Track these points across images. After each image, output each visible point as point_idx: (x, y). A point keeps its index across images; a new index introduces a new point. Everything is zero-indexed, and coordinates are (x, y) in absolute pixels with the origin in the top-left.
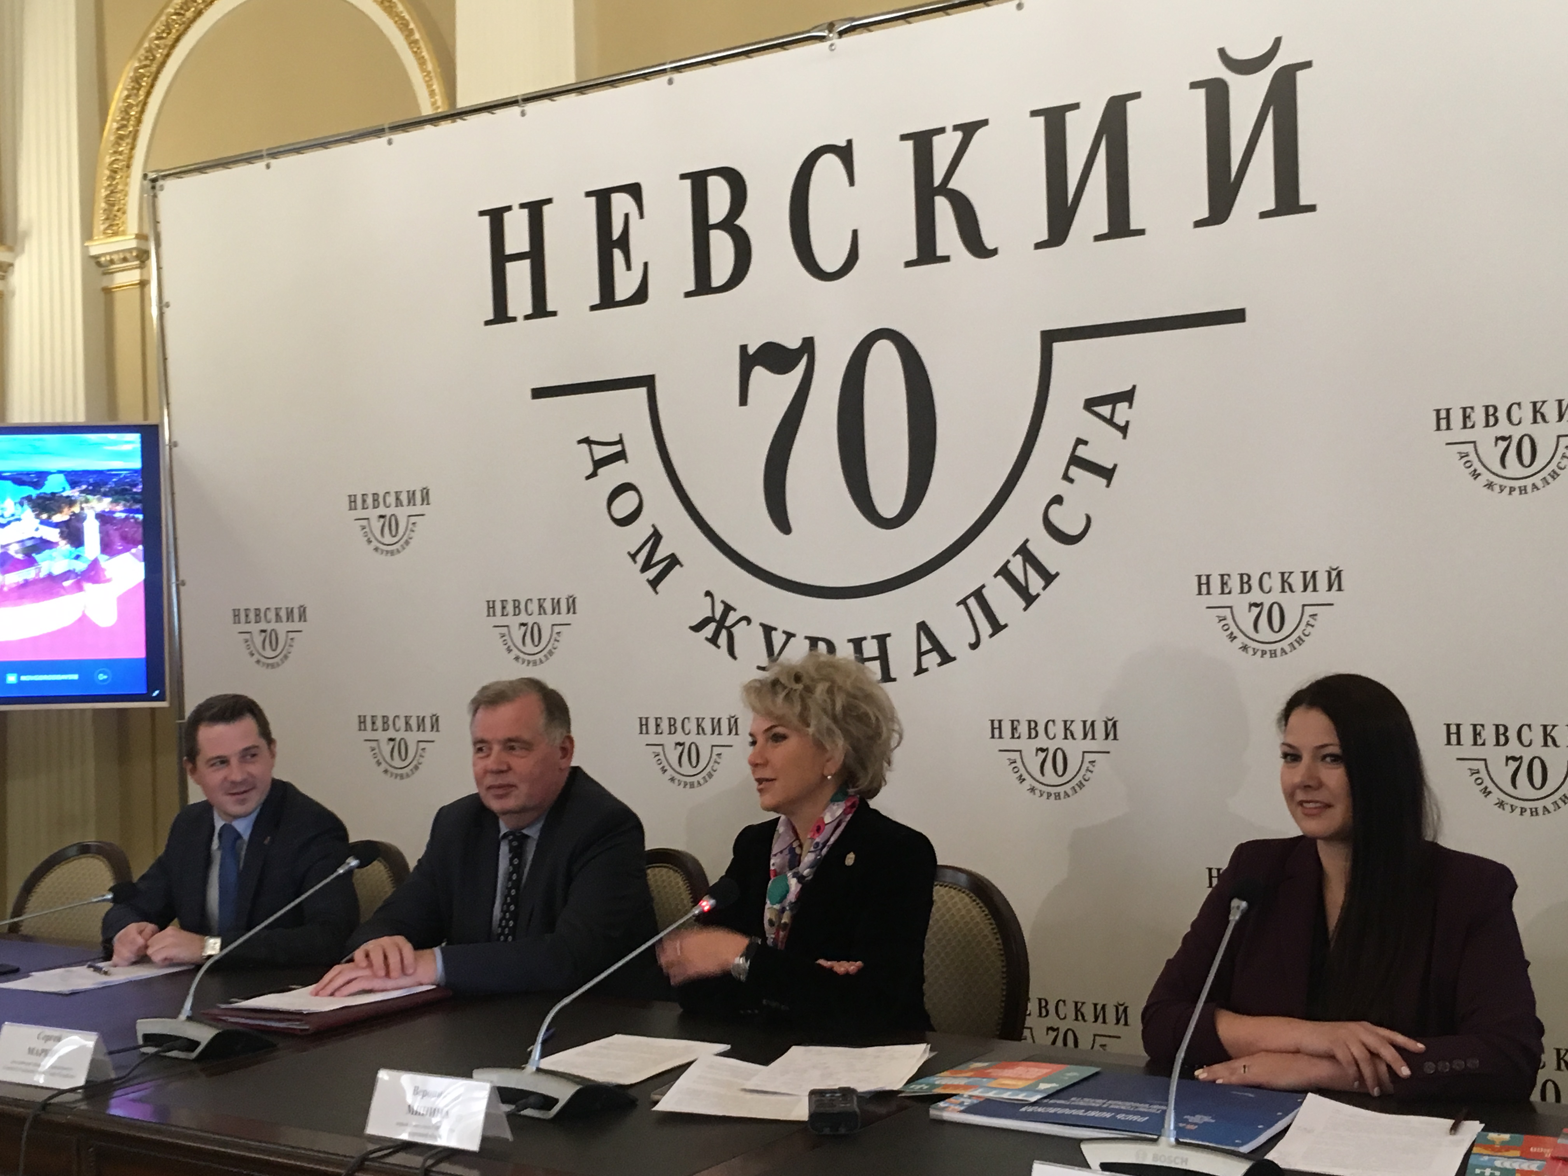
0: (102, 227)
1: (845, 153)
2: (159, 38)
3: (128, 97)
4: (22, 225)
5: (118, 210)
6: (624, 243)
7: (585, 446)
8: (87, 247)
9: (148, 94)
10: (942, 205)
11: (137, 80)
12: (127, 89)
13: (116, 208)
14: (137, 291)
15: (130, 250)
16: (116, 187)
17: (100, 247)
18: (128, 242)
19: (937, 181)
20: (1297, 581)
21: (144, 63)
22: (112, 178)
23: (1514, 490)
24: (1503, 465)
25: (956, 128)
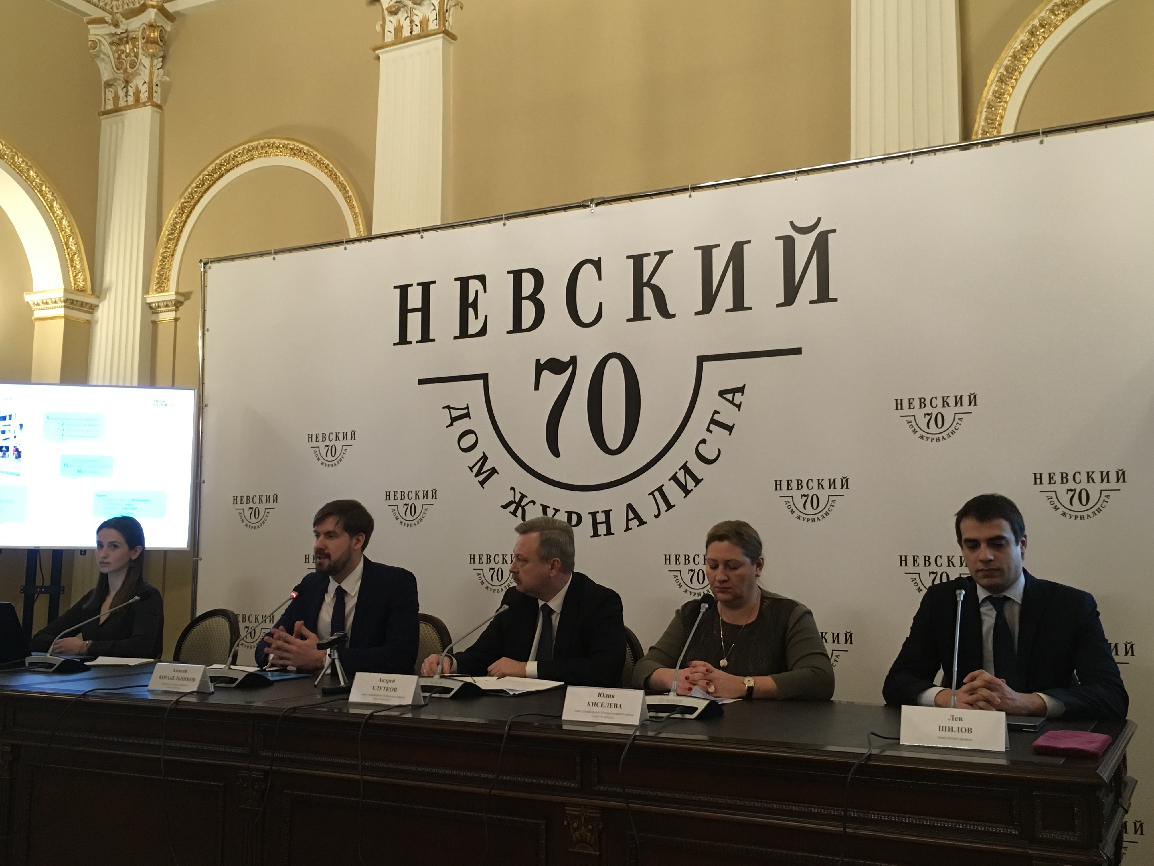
0: (155, 288)
1: (597, 264)
2: (197, 187)
3: (176, 218)
4: (106, 284)
5: (165, 279)
6: (474, 305)
7: (447, 410)
8: (145, 298)
9: (188, 217)
10: (647, 292)
11: (182, 209)
12: (176, 214)
13: (164, 277)
14: (174, 323)
15: (171, 301)
16: (164, 266)
17: (153, 298)
18: (170, 295)
19: (645, 280)
20: (826, 484)
21: (187, 200)
22: (163, 261)
23: (934, 439)
24: (928, 427)
25: (656, 254)
